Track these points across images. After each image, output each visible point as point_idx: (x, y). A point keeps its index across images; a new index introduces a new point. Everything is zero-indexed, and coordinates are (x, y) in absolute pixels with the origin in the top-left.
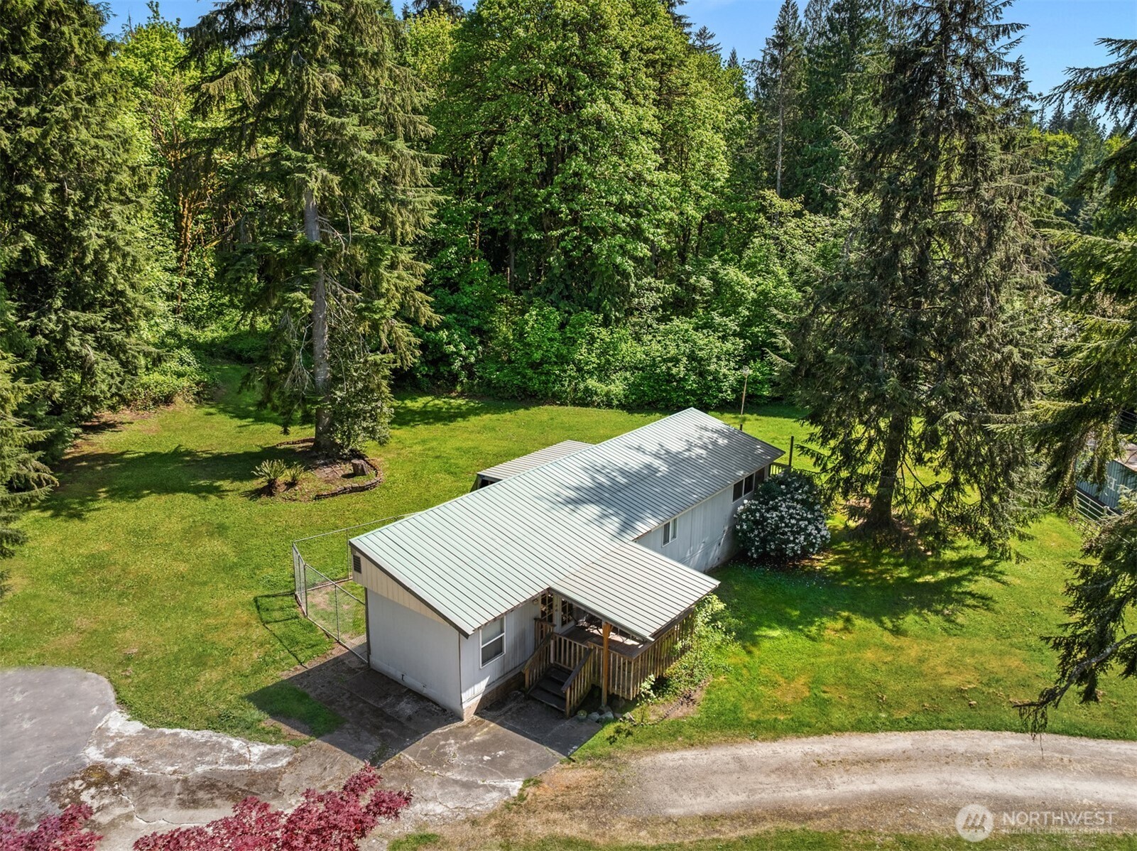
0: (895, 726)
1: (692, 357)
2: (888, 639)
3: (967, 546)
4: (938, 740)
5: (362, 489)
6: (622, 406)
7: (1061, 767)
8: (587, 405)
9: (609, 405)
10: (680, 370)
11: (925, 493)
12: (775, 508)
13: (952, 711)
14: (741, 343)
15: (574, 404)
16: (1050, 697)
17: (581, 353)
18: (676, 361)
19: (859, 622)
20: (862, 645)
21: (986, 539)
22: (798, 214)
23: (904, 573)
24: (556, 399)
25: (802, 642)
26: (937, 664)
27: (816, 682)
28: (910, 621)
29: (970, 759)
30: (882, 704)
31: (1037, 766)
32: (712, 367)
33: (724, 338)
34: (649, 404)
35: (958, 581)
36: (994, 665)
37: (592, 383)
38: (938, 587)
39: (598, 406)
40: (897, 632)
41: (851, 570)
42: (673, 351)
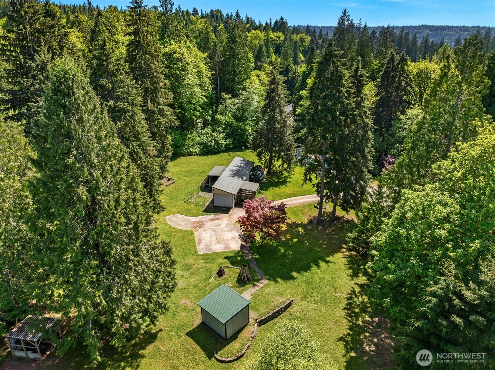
0: (284, 198)
1: (215, 140)
2: (279, 189)
3: (286, 174)
4: (289, 199)
5: (173, 183)
6: (200, 155)
7: (304, 199)
8: (191, 155)
9: (197, 155)
10: (213, 144)
11: (279, 166)
12: (256, 173)
13: (291, 196)
14: (224, 134)
15: (188, 156)
16: (303, 184)
17: (187, 142)
18: (211, 141)
19: (274, 188)
20: (276, 191)
21: (289, 172)
22: (230, 98)
23: (277, 180)
24: (184, 155)
25: (268, 192)
26: (286, 191)
27: (272, 196)
28: (281, 186)
29: (294, 200)
30: (281, 197)
31: (301, 199)
32: (220, 142)
33: (220, 134)
34: (206, 153)
35: (285, 180)
36: (294, 190)
37: (191, 149)
38: (283, 181)
39: (194, 155)
40: (280, 188)
41: (269, 181)
42: (210, 139)
